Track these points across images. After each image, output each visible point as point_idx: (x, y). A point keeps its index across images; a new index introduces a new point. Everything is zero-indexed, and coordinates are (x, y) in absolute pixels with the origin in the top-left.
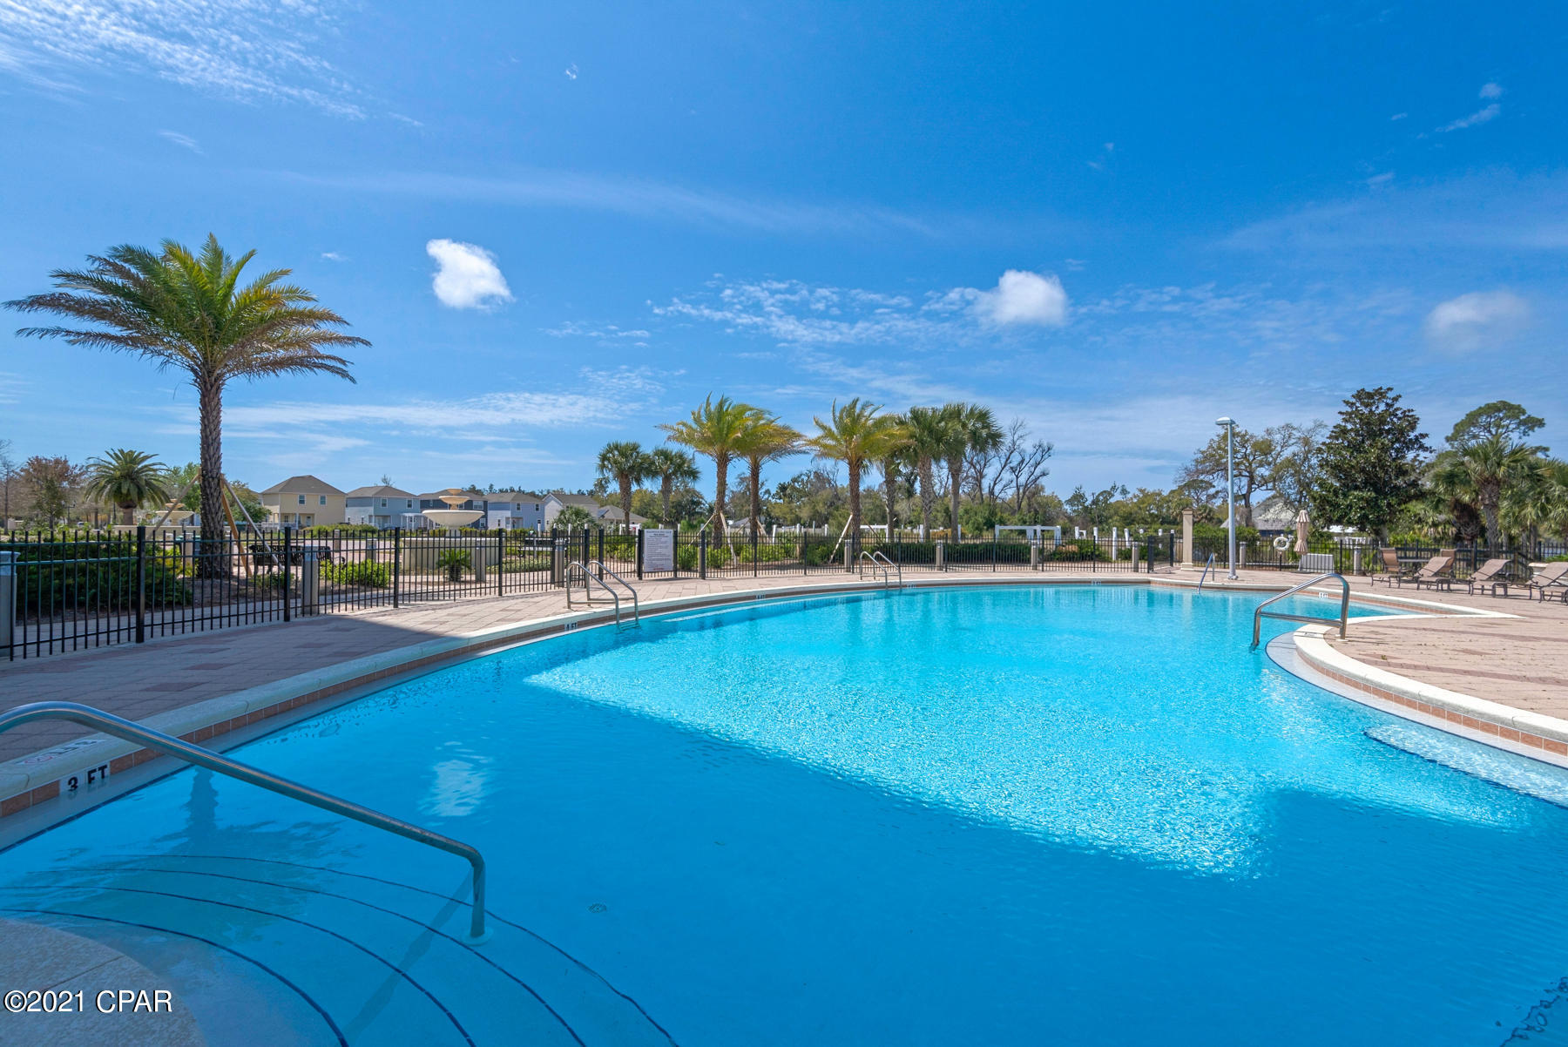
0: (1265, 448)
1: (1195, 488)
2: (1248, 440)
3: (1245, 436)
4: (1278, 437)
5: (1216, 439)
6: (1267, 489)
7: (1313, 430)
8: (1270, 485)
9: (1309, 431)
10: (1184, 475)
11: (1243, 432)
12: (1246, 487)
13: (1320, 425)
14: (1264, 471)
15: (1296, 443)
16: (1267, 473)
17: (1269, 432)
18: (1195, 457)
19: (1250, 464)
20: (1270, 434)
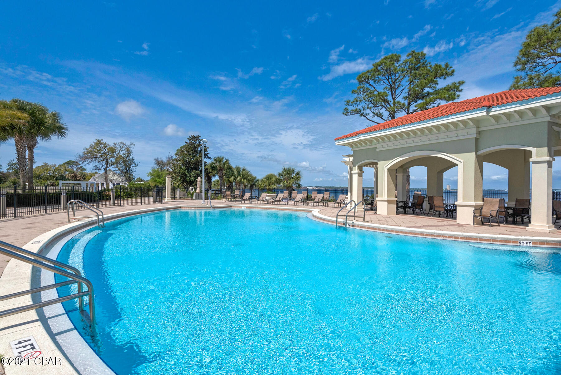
0: (113, 150)
1: (71, 165)
2: (106, 146)
3: (105, 144)
4: (118, 146)
5: (93, 144)
6: (114, 167)
7: (130, 145)
8: (115, 165)
9: (128, 146)
10: (79, 158)
11: (105, 143)
12: (105, 166)
13: (132, 144)
14: (113, 160)
15: (125, 150)
16: (113, 161)
17: (115, 144)
18: (84, 151)
19: (107, 156)
20: (116, 145)
